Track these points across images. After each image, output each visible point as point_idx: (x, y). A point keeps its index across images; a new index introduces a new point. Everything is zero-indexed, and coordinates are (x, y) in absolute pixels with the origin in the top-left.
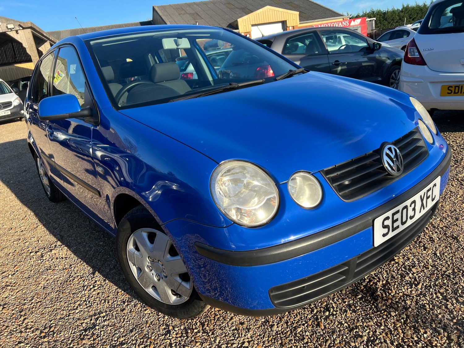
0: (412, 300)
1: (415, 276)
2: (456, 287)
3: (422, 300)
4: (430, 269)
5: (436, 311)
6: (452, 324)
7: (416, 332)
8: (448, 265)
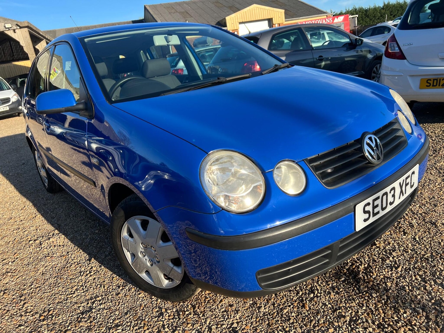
0: (393, 282)
1: (395, 260)
2: (434, 269)
3: (402, 282)
4: (409, 253)
5: (415, 293)
6: (430, 304)
7: (396, 312)
8: (427, 249)
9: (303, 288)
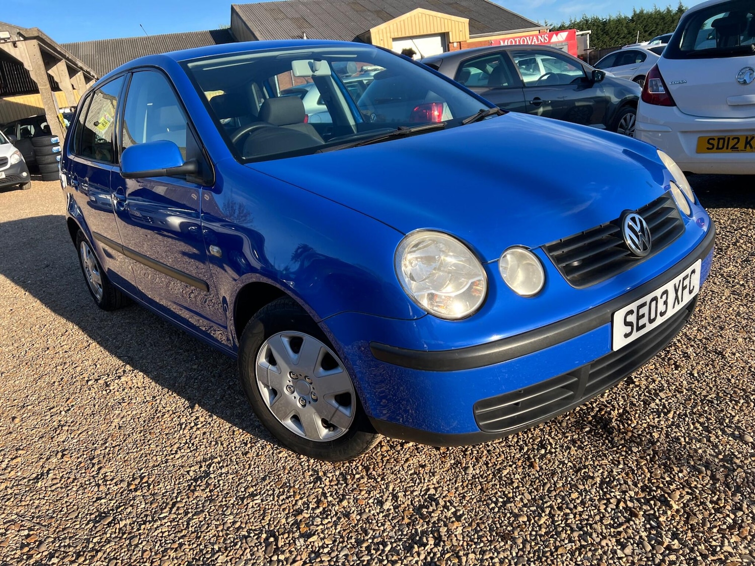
0: (661, 432)
1: (664, 403)
2: (722, 415)
3: (675, 432)
4: (684, 393)
5: (694, 446)
6: (717, 460)
7: (668, 471)
8: (710, 387)
9: (529, 442)
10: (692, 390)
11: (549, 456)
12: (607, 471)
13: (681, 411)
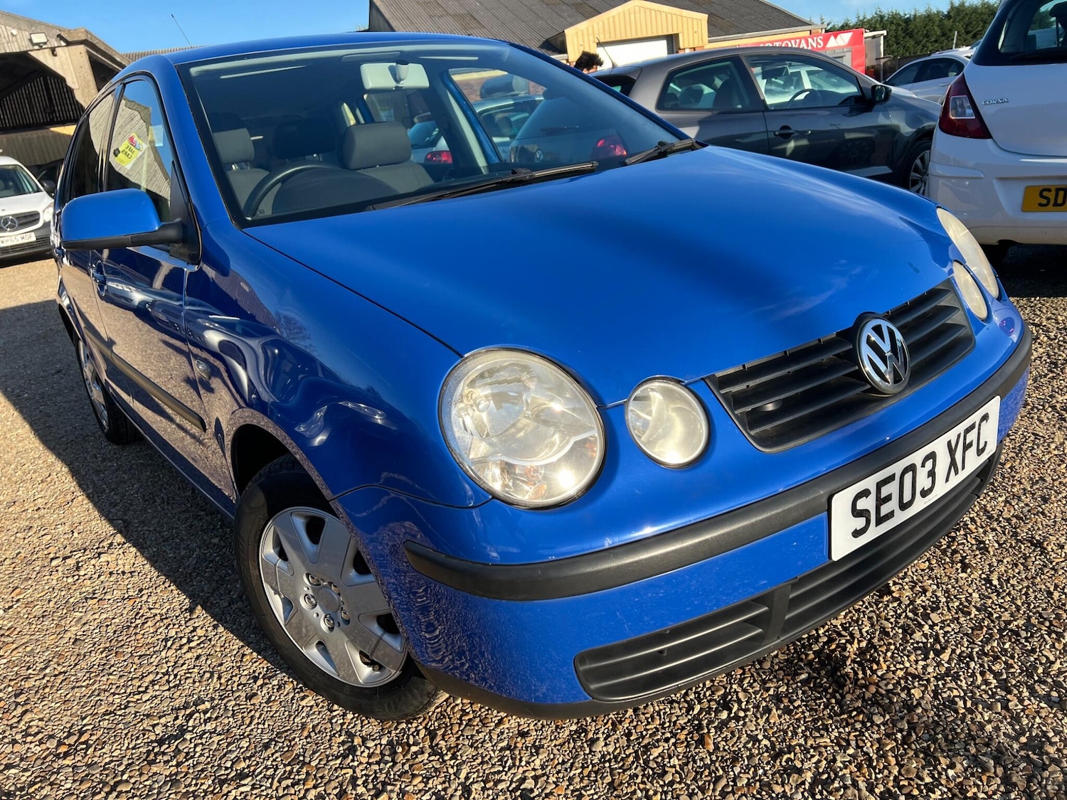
0: (926, 688)
1: (937, 633)
2: (1032, 659)
3: (950, 689)
5: (980, 716)
6: (1016, 746)
7: (929, 764)
8: (1017, 607)
9: (705, 695)
10: (986, 610)
11: (732, 724)
12: (826, 759)
13: (963, 649)
